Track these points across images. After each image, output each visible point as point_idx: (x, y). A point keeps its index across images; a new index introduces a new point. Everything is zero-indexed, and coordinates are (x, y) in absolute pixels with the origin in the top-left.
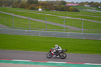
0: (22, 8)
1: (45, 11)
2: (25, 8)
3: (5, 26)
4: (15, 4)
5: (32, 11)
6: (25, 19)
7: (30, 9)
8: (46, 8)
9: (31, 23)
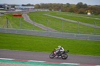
0: (71, 12)
1: (93, 15)
2: (74, 12)
3: (54, 30)
4: (65, 8)
5: (81, 15)
6: (74, 23)
7: (79, 13)
8: (94, 12)
9: (80, 27)
